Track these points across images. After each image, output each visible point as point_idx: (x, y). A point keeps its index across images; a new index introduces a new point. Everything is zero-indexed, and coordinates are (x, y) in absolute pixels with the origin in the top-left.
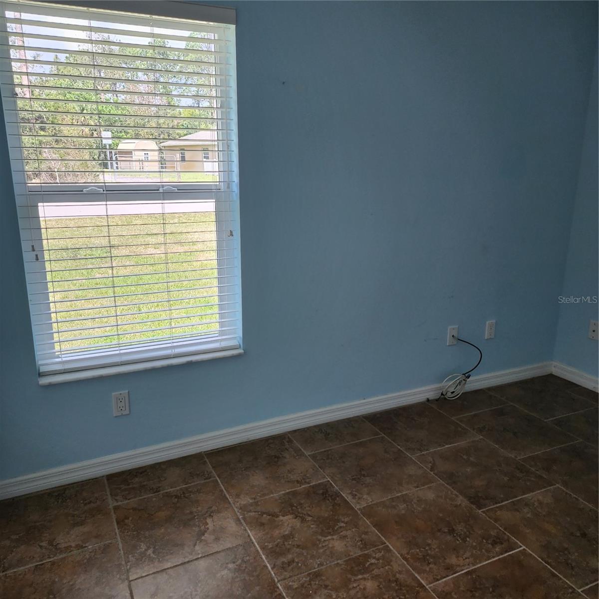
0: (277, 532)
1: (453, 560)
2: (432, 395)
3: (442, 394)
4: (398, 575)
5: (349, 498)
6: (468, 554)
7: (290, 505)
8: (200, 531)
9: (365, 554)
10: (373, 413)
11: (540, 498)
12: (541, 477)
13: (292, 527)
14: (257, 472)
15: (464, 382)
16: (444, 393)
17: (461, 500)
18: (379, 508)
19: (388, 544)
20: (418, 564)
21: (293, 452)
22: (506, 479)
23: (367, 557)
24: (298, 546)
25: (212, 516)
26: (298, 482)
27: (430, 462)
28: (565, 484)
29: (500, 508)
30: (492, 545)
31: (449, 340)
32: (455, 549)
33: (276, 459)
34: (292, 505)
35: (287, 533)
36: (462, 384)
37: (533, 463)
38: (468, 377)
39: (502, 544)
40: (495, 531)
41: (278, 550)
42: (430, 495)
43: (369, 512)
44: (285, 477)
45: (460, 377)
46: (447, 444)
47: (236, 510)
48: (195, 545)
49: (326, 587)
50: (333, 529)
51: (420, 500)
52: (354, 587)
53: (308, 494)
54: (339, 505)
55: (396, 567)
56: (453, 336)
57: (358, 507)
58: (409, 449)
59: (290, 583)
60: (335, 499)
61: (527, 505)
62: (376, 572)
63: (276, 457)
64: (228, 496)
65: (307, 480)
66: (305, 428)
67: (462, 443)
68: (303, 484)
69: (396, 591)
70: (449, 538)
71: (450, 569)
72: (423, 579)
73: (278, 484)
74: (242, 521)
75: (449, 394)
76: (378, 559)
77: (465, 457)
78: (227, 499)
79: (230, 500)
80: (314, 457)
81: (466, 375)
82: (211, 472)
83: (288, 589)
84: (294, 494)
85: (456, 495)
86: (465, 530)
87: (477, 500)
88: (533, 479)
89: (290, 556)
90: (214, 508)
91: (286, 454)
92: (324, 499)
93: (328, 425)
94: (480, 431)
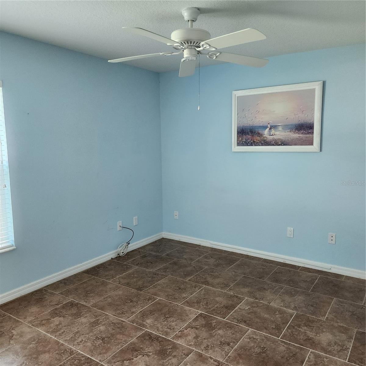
0: (52, 325)
1: (134, 310)
2: (114, 256)
3: (118, 254)
4: (113, 321)
5: (84, 303)
6: (139, 306)
7: (55, 313)
8: (10, 336)
9: (97, 319)
10: (86, 270)
11: (164, 281)
12: (163, 275)
13: (59, 321)
14: (32, 306)
15: (127, 246)
16: (119, 254)
17: (133, 290)
18: (99, 303)
19: (106, 313)
20: (120, 315)
21: (49, 294)
22: (150, 279)
23: (98, 320)
24: (65, 326)
25: (14, 329)
26: (56, 304)
27: (118, 281)
28: (172, 275)
29: (149, 289)
30: (148, 301)
31: (119, 228)
32: (134, 306)
33: (41, 299)
34: (56, 314)
35: (57, 323)
36: (126, 247)
37: (160, 271)
38: (129, 244)
39: (151, 299)
40: (148, 296)
41: (55, 330)
42: (121, 293)
43: (95, 306)
44: (49, 304)
45: (126, 244)
46: (124, 273)
47: (27, 324)
48: (10, 341)
49: (83, 334)
50: (80, 316)
51: (116, 296)
52: (95, 331)
53: (63, 307)
54: (80, 307)
55: (111, 319)
56: (120, 226)
57: (89, 305)
58: (107, 279)
59: (66, 339)
60: (77, 305)
61: (159, 285)
62: (103, 323)
63: (40, 298)
64: (19, 320)
65: (61, 303)
66: (52, 284)
67: (130, 271)
68: (59, 305)
69: (113, 326)
70: (131, 304)
71: (133, 313)
72: (123, 319)
73: (46, 308)
74: (32, 326)
75: (121, 254)
76: (103, 319)
77: (132, 276)
78: (20, 321)
79: (21, 321)
80: (61, 293)
81: (128, 243)
82: (5, 314)
83: (65, 341)
84: (56, 309)
85: (131, 289)
86: (137, 299)
87: (140, 289)
88: (160, 276)
89: (62, 331)
90: (13, 326)
91: (46, 296)
92: (72, 307)
93: (64, 279)
94: (137, 265)
